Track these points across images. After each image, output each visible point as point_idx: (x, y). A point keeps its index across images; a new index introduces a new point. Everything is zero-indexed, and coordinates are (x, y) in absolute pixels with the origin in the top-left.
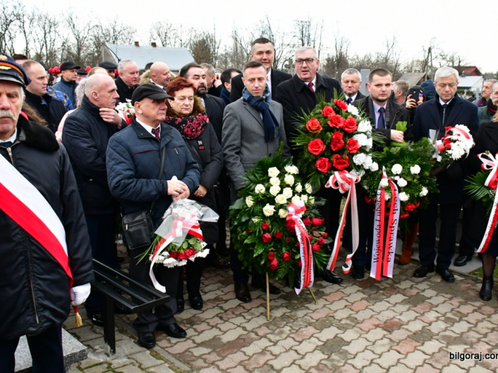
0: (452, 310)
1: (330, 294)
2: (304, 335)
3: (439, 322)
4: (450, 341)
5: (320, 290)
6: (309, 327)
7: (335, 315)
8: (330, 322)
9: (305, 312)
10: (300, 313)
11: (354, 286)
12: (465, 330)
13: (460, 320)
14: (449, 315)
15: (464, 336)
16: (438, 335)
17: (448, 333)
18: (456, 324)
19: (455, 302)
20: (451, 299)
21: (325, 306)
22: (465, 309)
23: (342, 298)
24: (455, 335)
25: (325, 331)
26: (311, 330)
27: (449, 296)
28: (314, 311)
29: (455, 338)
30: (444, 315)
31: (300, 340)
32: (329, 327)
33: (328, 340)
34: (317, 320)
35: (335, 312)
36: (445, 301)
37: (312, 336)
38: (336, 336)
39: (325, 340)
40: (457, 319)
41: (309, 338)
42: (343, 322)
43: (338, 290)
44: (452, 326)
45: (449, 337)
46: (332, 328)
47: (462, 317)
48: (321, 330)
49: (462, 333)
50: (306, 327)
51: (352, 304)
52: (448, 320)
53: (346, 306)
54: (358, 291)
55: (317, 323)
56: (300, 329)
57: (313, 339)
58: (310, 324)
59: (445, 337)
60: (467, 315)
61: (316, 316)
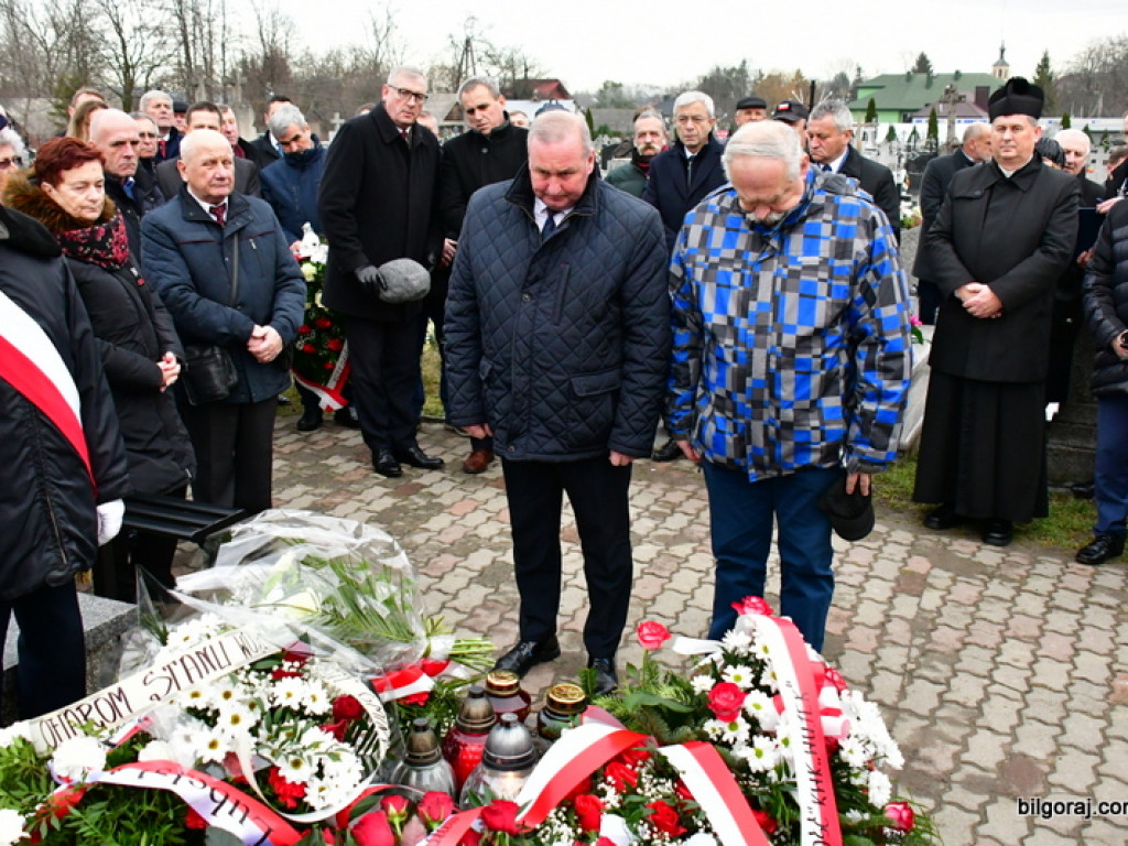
0: (656, 500)
1: (453, 504)
2: (441, 567)
3: (643, 520)
4: (669, 542)
5: (434, 501)
6: (444, 556)
7: (477, 532)
8: (475, 543)
9: (426, 535)
10: (419, 538)
11: (488, 488)
12: (685, 524)
13: (673, 512)
14: (654, 508)
15: (686, 531)
16: (647, 536)
17: (661, 532)
18: (669, 519)
19: (657, 489)
20: (648, 486)
21: (453, 523)
22: (674, 497)
23: (476, 509)
24: (672, 533)
25: (472, 556)
26: (448, 559)
27: (644, 483)
28: (440, 533)
29: (675, 537)
30: (647, 509)
31: (439, 574)
32: (476, 550)
33: (484, 569)
34: (452, 544)
35: (476, 528)
36: (640, 492)
37: (455, 566)
38: (494, 562)
39: (479, 568)
40: (668, 511)
41: (453, 570)
42: (496, 540)
43: (464, 498)
44: (664, 521)
45: (666, 536)
46: (481, 551)
47: (674, 508)
48: (466, 556)
49: (682, 530)
50: (439, 555)
51: (498, 513)
52: (653, 516)
53: (489, 519)
54: (498, 494)
55: (454, 548)
56: (429, 559)
57: (457, 570)
58: (443, 551)
59: (659, 538)
60: (681, 504)
61: (447, 538)
